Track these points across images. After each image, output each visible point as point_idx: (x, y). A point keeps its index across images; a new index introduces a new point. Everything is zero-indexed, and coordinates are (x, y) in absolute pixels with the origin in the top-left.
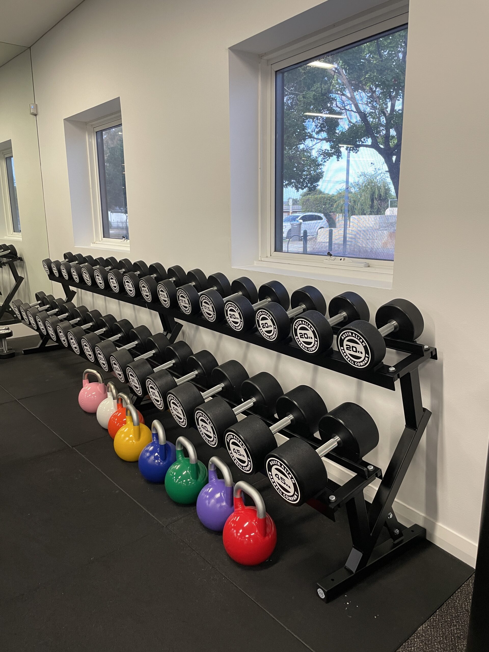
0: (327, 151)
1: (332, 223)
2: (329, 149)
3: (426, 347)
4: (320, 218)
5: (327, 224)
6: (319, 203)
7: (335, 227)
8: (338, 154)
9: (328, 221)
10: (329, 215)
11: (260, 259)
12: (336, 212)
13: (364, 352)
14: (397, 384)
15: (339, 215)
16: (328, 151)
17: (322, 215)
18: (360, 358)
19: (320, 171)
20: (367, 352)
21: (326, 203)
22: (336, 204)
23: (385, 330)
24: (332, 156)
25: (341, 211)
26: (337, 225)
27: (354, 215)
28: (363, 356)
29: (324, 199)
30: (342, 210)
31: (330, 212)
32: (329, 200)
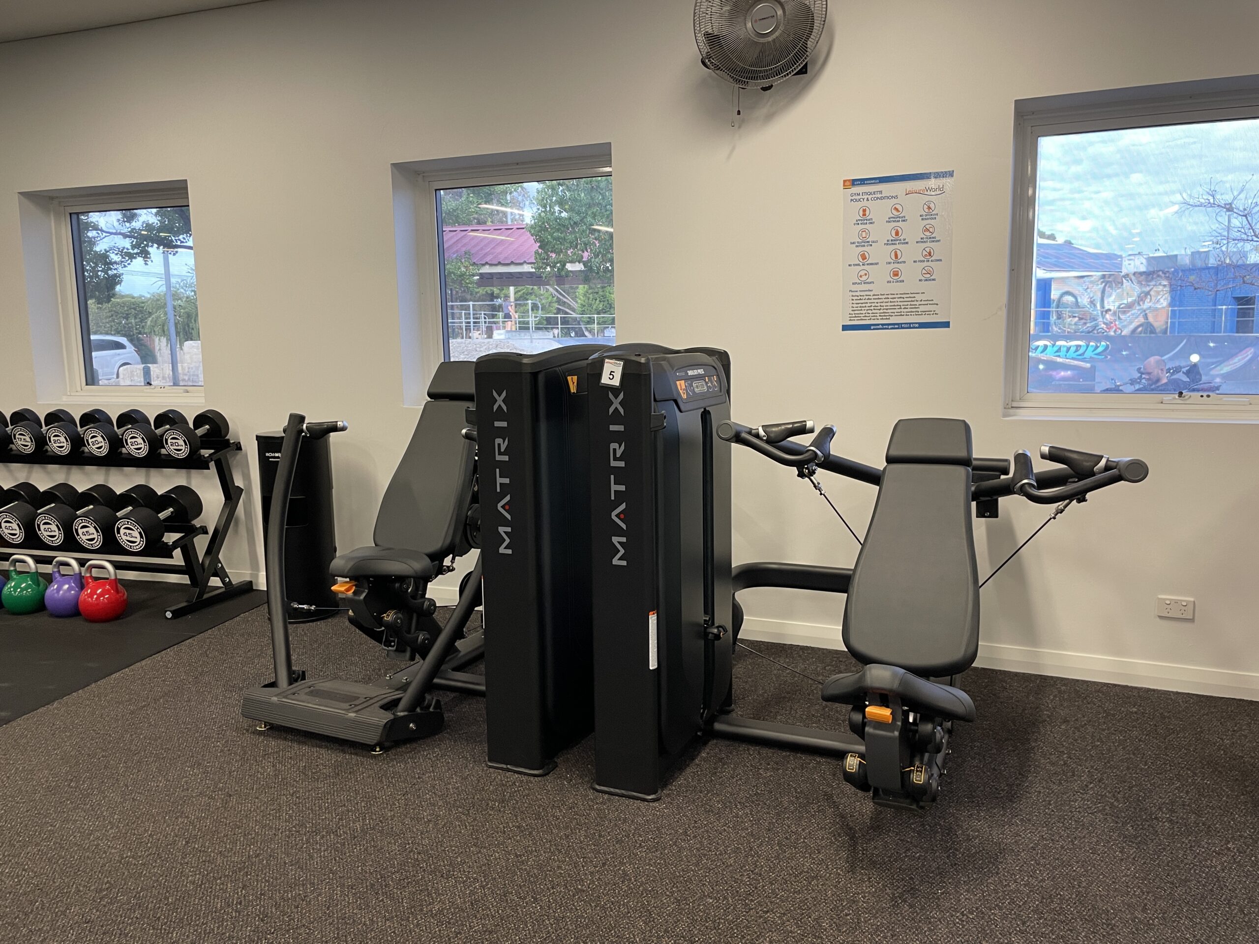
0: (125, 250)
1: (147, 356)
2: (130, 248)
3: (231, 442)
4: (119, 346)
5: (138, 358)
6: (112, 316)
7: (155, 362)
8: (145, 255)
9: (138, 351)
10: (139, 339)
11: (69, 394)
12: (152, 331)
13: (184, 444)
14: (212, 464)
15: (159, 340)
16: (128, 249)
17: (123, 340)
18: (181, 450)
19: (115, 272)
20: (186, 444)
21: (127, 314)
22: (150, 319)
23: (200, 432)
24: (135, 258)
25: (164, 333)
26: (159, 359)
27: (192, 340)
28: (183, 448)
29: (123, 307)
30: (164, 331)
31: (140, 333)
32: (135, 309)
